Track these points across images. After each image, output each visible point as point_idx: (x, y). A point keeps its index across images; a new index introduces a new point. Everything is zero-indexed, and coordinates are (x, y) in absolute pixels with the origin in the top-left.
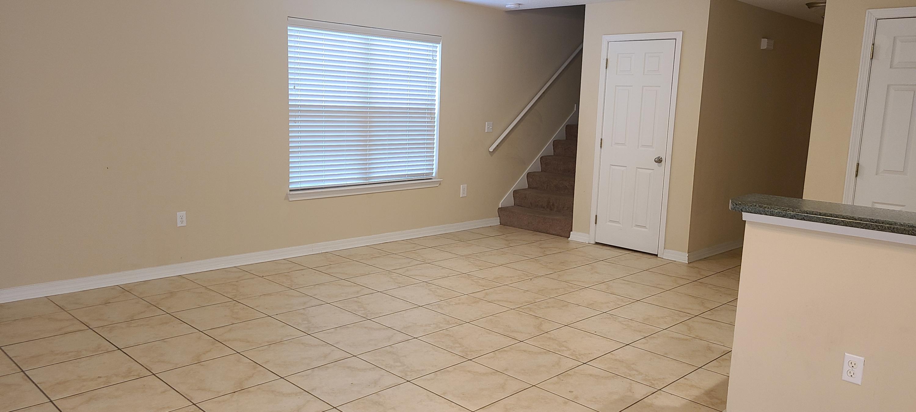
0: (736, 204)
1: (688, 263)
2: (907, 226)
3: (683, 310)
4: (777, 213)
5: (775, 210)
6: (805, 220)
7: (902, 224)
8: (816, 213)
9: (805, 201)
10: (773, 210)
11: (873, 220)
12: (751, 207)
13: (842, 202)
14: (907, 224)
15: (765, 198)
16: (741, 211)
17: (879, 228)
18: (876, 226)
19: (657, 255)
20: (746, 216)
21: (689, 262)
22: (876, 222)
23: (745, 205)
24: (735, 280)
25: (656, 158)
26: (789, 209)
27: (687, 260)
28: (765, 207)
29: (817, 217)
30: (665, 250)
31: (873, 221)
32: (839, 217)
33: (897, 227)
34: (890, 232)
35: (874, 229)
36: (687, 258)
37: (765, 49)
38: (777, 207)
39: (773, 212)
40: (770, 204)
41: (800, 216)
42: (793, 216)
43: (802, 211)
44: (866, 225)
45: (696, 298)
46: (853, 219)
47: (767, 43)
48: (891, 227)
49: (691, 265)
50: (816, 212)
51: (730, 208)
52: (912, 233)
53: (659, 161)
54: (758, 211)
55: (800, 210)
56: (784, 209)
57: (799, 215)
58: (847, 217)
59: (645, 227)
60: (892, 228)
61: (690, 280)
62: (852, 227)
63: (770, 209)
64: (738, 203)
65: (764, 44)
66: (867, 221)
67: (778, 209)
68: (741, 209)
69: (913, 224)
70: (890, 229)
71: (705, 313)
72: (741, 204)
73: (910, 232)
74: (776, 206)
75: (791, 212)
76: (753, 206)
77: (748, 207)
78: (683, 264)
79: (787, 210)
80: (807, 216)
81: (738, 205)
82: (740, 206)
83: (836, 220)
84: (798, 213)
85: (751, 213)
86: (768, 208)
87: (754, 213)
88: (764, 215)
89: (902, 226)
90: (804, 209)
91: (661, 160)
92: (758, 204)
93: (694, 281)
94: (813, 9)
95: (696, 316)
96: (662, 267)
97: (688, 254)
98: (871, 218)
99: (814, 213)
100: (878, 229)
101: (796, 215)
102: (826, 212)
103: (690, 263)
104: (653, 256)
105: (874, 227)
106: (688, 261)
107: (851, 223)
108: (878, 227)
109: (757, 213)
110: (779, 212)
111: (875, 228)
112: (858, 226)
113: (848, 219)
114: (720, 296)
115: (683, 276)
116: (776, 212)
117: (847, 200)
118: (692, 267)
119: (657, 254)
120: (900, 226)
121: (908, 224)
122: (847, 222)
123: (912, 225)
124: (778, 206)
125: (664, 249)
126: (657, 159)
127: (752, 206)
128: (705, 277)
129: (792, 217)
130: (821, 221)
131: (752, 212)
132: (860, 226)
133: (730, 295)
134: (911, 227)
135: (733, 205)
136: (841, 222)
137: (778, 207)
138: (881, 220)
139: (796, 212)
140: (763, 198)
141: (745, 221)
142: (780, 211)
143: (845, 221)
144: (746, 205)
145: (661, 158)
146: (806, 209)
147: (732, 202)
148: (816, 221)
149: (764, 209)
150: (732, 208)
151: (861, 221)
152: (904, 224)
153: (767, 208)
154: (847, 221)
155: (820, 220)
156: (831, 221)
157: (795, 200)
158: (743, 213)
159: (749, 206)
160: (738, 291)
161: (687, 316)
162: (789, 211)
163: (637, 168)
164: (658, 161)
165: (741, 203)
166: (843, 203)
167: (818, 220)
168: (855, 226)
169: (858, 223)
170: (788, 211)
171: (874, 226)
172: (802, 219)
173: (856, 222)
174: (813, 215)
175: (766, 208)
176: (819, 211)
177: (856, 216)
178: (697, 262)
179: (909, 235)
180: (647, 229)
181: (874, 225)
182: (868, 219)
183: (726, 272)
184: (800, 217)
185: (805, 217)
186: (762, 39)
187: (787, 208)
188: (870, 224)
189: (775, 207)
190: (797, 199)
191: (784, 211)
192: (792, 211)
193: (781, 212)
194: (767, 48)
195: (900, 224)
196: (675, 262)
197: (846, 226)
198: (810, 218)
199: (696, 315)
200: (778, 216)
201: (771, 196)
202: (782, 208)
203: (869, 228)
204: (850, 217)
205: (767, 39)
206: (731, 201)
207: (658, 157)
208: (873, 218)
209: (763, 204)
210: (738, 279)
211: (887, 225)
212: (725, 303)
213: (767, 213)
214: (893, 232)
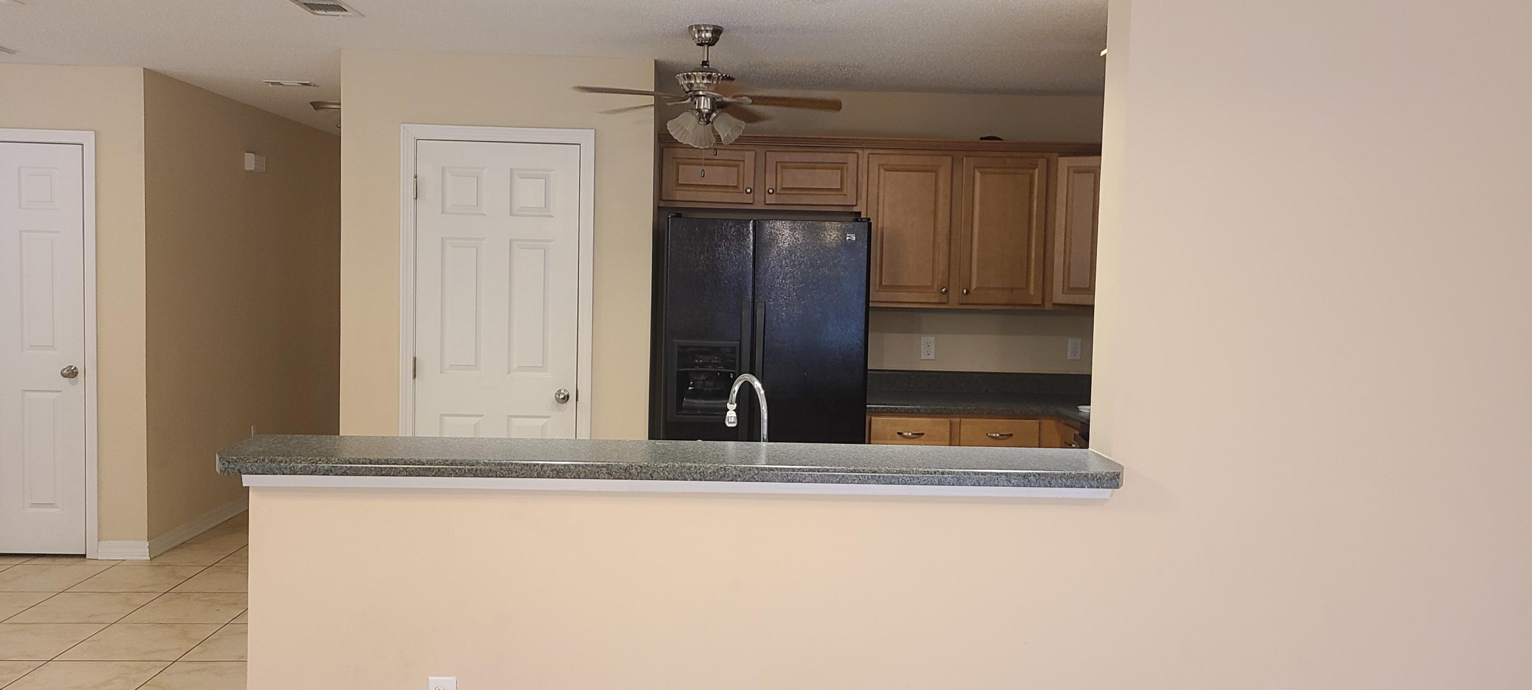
0: (229, 462)
1: (151, 559)
2: (494, 465)
3: (147, 658)
4: (301, 468)
5: (297, 463)
6: (348, 475)
7: (486, 463)
8: (365, 460)
9: (345, 439)
10: (294, 465)
11: (447, 461)
12: (257, 464)
13: (399, 433)
14: (492, 462)
15: (279, 443)
16: (239, 474)
17: (457, 473)
18: (453, 471)
19: (84, 556)
20: (247, 480)
21: (152, 556)
22: (452, 464)
23: (245, 461)
24: (241, 573)
25: (65, 369)
26: (320, 460)
27: (148, 554)
28: (280, 462)
29: (366, 467)
30: (100, 543)
31: (447, 463)
32: (400, 463)
33: (481, 469)
34: (472, 477)
35: (449, 475)
36: (148, 549)
37: (252, 170)
38: (300, 459)
39: (295, 467)
40: (289, 454)
41: (340, 469)
42: (328, 471)
43: (341, 461)
44: (439, 470)
45: (172, 625)
46: (418, 463)
47: (255, 160)
48: (472, 469)
49: (156, 562)
50: (363, 459)
51: (217, 469)
52: (501, 474)
53: (71, 373)
54: (268, 470)
55: (338, 460)
56: (312, 461)
57: (338, 468)
58: (411, 462)
59: (53, 504)
60: (475, 470)
61: (158, 592)
62: (419, 476)
63: (290, 464)
64: (232, 459)
65: (250, 162)
66: (440, 464)
67: (302, 462)
68: (238, 470)
69: (500, 460)
70: (471, 471)
71: (190, 652)
72: (238, 461)
73: (498, 473)
74: (299, 457)
75: (325, 465)
76: (259, 462)
77: (250, 464)
78: (141, 563)
79: (318, 461)
80: (351, 467)
81: (231, 463)
82: (235, 465)
83: (395, 468)
84: (336, 464)
85: (256, 474)
86: (286, 462)
87: (263, 474)
88: (280, 474)
89: (487, 466)
90: (344, 457)
91: (74, 371)
92: (267, 458)
93: (165, 593)
94: (321, 112)
95: (174, 662)
96: (97, 578)
97: (148, 543)
98: (444, 458)
99: (361, 462)
100: (456, 475)
101: (333, 468)
102: (379, 457)
103: (155, 557)
104: (77, 559)
105: (451, 472)
106: (149, 556)
107: (418, 471)
108: (455, 471)
109: (267, 473)
110: (304, 466)
111: (451, 474)
112: (427, 474)
113: (413, 465)
114: (218, 610)
115: (141, 587)
116: (299, 467)
117: (405, 431)
118: (159, 566)
119: (84, 553)
120: (484, 466)
121: (494, 462)
122: (411, 470)
123: (499, 462)
124: (301, 456)
125: (99, 541)
126: (67, 371)
127: (257, 462)
128: (186, 579)
129: (327, 473)
130: (373, 473)
131: (259, 472)
132: (430, 474)
133: (235, 604)
134: (498, 466)
135: (223, 464)
136: (402, 471)
137: (302, 458)
138: (458, 460)
139: (332, 464)
140: (275, 442)
141: (248, 487)
142: (306, 465)
143: (408, 468)
144: (248, 461)
145: (75, 368)
146: (347, 456)
147: (220, 459)
148: (365, 473)
149: (279, 464)
150: (221, 470)
151: (431, 464)
152: (490, 462)
153: (284, 462)
154: (411, 468)
155: (371, 473)
156: (388, 471)
157: (327, 440)
158: (243, 476)
159: (251, 462)
160: (247, 593)
161: (155, 667)
162: (320, 464)
163: (23, 390)
164: (69, 374)
165: (238, 458)
166: (400, 436)
167: (368, 472)
168: (423, 475)
169: (426, 468)
170: (320, 462)
171: (449, 471)
172: (344, 474)
173: (424, 468)
174: (360, 464)
175: (282, 462)
176: (367, 457)
177: (424, 459)
178: (169, 553)
179: (497, 477)
180: (57, 507)
181: (450, 469)
182: (441, 461)
183: (224, 563)
184: (340, 471)
185: (348, 470)
186: (246, 154)
187: (317, 459)
188: (444, 468)
189: (297, 459)
190: (331, 436)
191: (313, 464)
192: (327, 463)
193: (309, 467)
194: (255, 168)
195: (484, 462)
196: (125, 561)
197: (411, 476)
198: (355, 470)
199: (174, 660)
200: (304, 474)
201: (289, 436)
202: (308, 459)
203: (444, 475)
204: (415, 460)
205: (253, 155)
206: (219, 456)
207: (69, 366)
208: (447, 458)
209: (277, 456)
210: (246, 572)
211: (467, 467)
212: (226, 623)
213: (285, 472)
214: (476, 477)
